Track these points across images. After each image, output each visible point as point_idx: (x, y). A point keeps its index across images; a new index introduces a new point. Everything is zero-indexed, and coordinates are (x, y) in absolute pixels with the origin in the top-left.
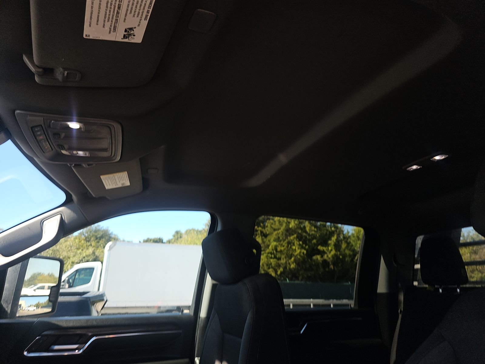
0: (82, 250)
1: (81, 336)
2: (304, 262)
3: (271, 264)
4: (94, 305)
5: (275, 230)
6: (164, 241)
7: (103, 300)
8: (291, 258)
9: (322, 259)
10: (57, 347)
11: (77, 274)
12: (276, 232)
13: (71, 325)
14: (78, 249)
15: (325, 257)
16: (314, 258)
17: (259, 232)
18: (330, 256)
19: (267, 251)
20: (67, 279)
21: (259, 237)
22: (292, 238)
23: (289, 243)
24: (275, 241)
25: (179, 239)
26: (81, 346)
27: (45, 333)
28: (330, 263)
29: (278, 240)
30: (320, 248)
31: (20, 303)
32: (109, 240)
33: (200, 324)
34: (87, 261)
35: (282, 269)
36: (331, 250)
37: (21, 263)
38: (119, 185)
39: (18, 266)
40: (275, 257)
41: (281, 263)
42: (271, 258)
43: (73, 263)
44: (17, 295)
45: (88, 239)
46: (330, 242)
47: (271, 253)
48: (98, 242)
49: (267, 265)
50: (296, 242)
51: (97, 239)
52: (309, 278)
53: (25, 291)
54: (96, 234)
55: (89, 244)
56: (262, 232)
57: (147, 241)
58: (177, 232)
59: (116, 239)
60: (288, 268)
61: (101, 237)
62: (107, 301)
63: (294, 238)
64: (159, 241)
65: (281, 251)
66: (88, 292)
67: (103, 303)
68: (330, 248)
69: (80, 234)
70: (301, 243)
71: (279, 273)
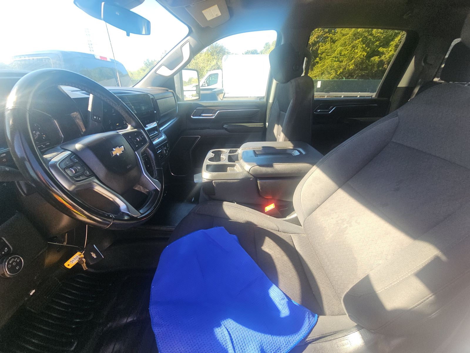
0: (211, 62)
1: (213, 110)
2: (362, 63)
3: (334, 66)
4: (218, 95)
5: (344, 35)
6: (258, 52)
7: (223, 93)
8: (351, 61)
9: (379, 60)
10: (203, 115)
11: (210, 78)
12: (344, 37)
13: (207, 105)
14: (208, 61)
15: (383, 58)
16: (372, 59)
17: (329, 38)
18: (387, 57)
19: (333, 55)
20: (206, 81)
21: (328, 43)
22: (357, 42)
23: (353, 47)
24: (341, 46)
25: (268, 50)
26: (214, 115)
27: (197, 108)
28: (386, 63)
29: (344, 45)
30: (381, 49)
31: (184, 94)
32: (224, 54)
33: (269, 106)
34: (214, 69)
35: (341, 70)
36: (391, 51)
37: (179, 73)
38: (215, 17)
39: (178, 74)
40: (338, 61)
41: (342, 65)
42: (335, 61)
43: (207, 70)
44: (182, 91)
45: (212, 54)
46: (392, 43)
47: (336, 57)
48: (218, 56)
49: (331, 67)
50: (360, 46)
51: (217, 53)
52: (362, 77)
53: (185, 88)
54: (216, 50)
55: (213, 57)
56: (331, 39)
57: (247, 53)
58: (267, 44)
59: (228, 53)
60: (347, 69)
61: (220, 52)
62: (225, 93)
63: (359, 42)
64: (254, 52)
65: (344, 55)
66: (215, 88)
67: (223, 94)
68: (390, 49)
69: (207, 50)
70: (364, 46)
71: (338, 73)
